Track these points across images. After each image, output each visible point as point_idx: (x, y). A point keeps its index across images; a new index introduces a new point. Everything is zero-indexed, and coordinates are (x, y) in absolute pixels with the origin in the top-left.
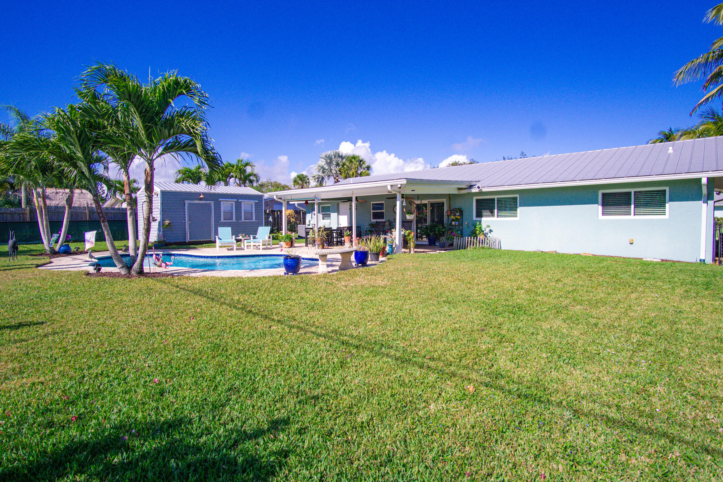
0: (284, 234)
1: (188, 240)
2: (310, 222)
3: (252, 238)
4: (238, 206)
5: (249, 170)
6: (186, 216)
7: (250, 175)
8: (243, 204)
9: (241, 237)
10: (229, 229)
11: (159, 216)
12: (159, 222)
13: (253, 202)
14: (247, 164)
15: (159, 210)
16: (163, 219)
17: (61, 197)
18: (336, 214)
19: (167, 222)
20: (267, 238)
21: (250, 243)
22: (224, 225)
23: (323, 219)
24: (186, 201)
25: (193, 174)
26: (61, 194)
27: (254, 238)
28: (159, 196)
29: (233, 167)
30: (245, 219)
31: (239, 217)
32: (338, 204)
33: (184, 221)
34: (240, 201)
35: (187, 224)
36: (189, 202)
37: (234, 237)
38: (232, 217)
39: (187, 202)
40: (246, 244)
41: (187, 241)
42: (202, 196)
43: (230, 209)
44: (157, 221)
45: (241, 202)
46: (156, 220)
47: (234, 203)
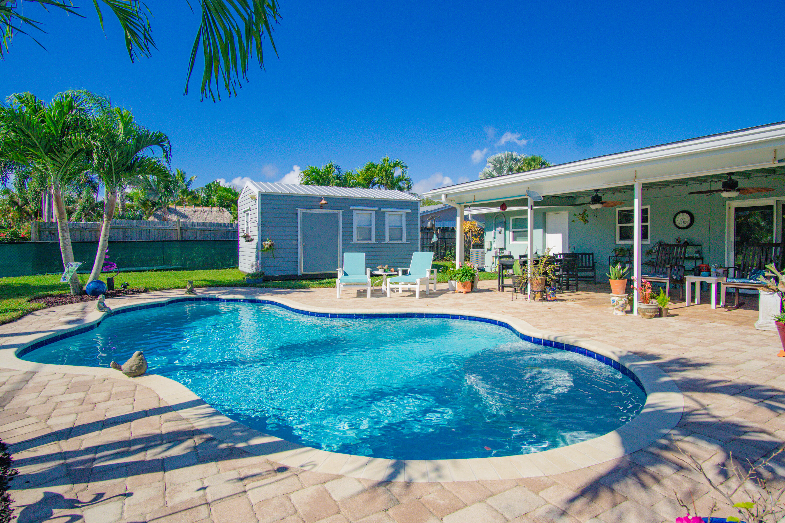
0: (458, 267)
1: (301, 272)
2: (491, 244)
3: (400, 273)
4: (380, 217)
5: (397, 172)
6: (299, 234)
7: (400, 180)
8: (387, 215)
9: (380, 272)
10: (362, 256)
11: (256, 233)
12: (258, 244)
13: (403, 212)
14: (395, 165)
15: (256, 224)
16: (263, 239)
17: (199, 216)
18: (541, 230)
19: (267, 244)
20: (428, 275)
21: (397, 283)
22: (357, 248)
23: (515, 240)
24: (299, 210)
25: (321, 176)
26: (199, 212)
27: (405, 273)
28: (257, 200)
29: (376, 167)
30: (390, 240)
31: (380, 235)
32: (544, 214)
33: (295, 242)
34: (383, 210)
35: (299, 247)
36: (305, 211)
37: (369, 270)
38: (371, 236)
39: (300, 212)
40: (389, 286)
41: (300, 274)
42: (323, 202)
43: (369, 224)
44: (255, 242)
45: (385, 212)
46: (252, 240)
47: (373, 214)
